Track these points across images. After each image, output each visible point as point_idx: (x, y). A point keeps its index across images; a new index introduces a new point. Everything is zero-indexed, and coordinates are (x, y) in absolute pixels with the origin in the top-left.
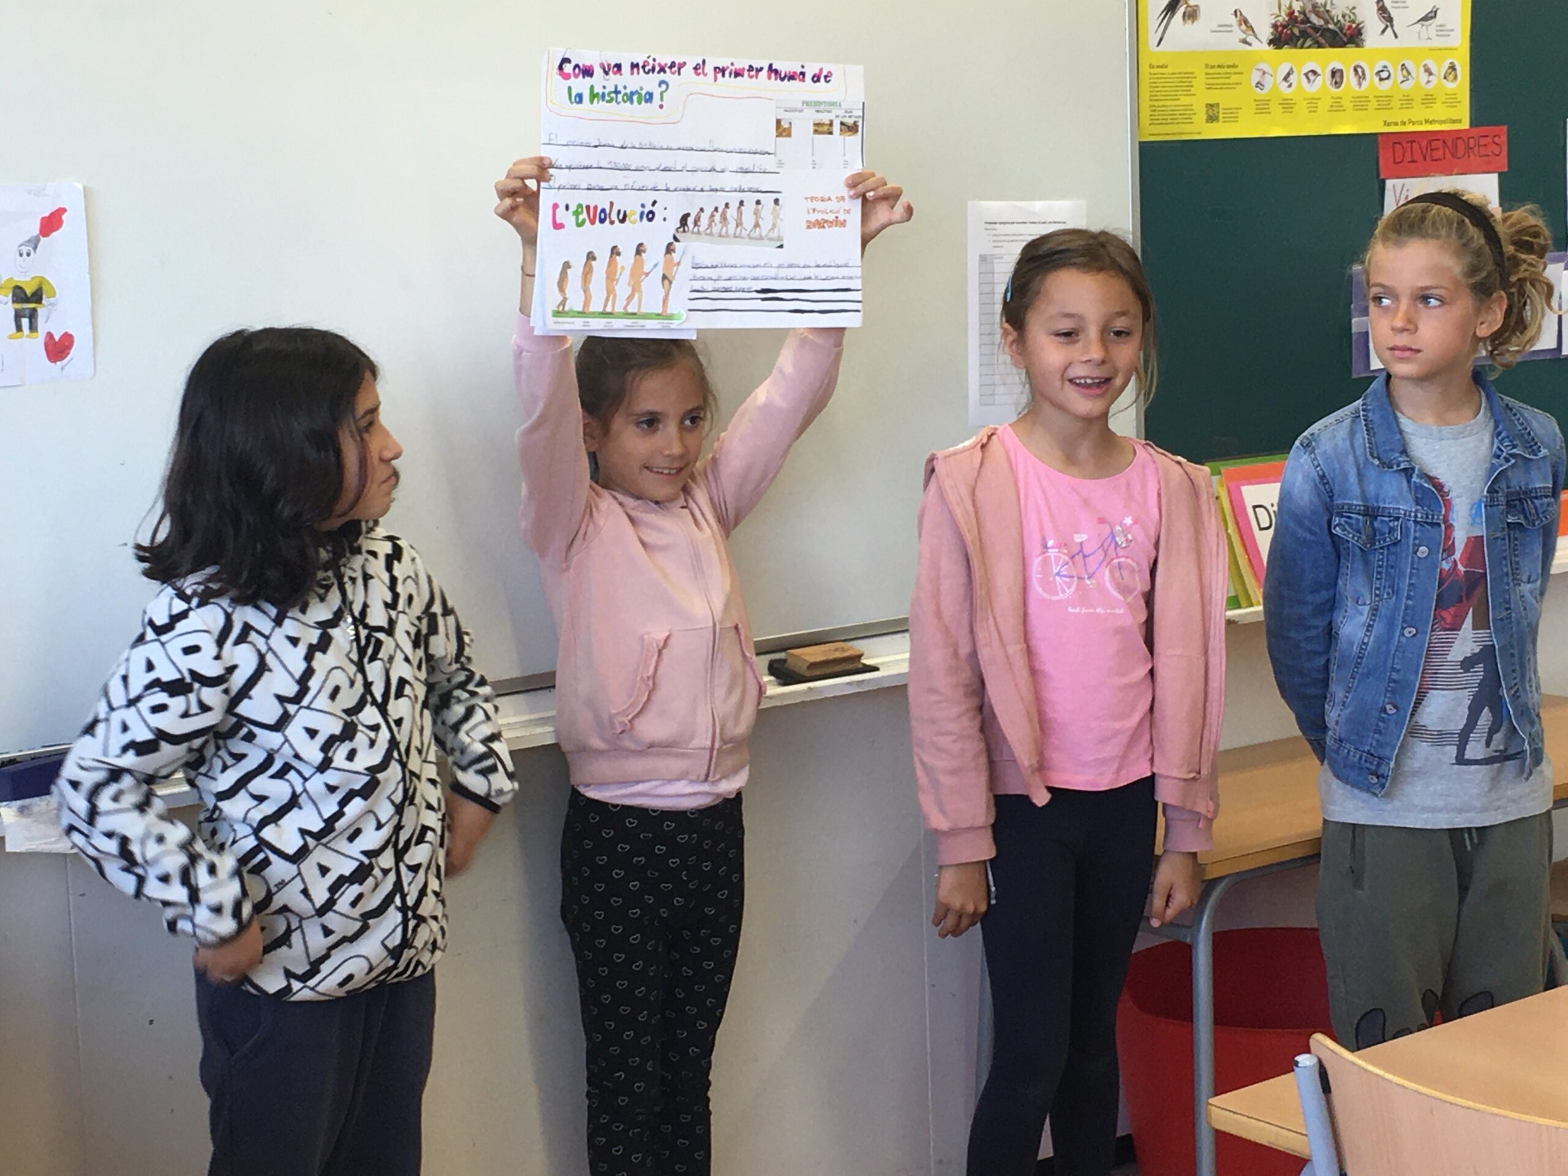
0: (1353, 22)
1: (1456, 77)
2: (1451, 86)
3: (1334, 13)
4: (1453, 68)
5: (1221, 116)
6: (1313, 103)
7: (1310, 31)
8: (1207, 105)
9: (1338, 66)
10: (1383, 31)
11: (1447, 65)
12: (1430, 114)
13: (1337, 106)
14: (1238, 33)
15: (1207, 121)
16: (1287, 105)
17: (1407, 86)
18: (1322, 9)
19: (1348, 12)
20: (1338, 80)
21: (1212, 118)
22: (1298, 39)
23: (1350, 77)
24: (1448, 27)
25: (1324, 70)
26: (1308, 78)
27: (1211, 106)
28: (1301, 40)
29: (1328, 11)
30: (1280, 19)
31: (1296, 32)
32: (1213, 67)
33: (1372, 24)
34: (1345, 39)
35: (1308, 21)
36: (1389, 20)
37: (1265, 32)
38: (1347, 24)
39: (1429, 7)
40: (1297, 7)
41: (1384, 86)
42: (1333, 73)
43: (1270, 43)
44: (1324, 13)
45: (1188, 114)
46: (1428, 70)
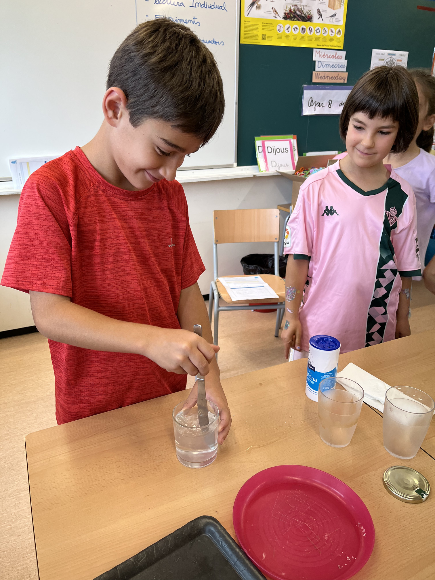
0: (310, 14)
1: (340, 34)
2: (338, 36)
3: (304, 11)
4: (339, 31)
5: (266, 38)
6: (295, 37)
7: (297, 16)
8: (262, 35)
9: (304, 27)
10: (319, 18)
11: (337, 31)
12: (331, 44)
13: (303, 39)
14: (273, 14)
15: (262, 39)
16: (287, 37)
17: (325, 35)
18: (301, 10)
19: (308, 11)
20: (304, 31)
21: (264, 39)
22: (292, 18)
23: (307, 31)
24: (339, 19)
25: (300, 28)
26: (295, 30)
27: (264, 35)
28: (293, 18)
29: (302, 11)
30: (287, 11)
31: (292, 16)
32: (265, 23)
33: (315, 16)
34: (307, 19)
35: (296, 13)
36: (321, 15)
37: (282, 15)
38: (308, 15)
39: (332, 12)
40: (292, 8)
41: (319, 34)
42: (302, 29)
43: (283, 18)
44: (301, 11)
45: (256, 37)
46: (332, 31)
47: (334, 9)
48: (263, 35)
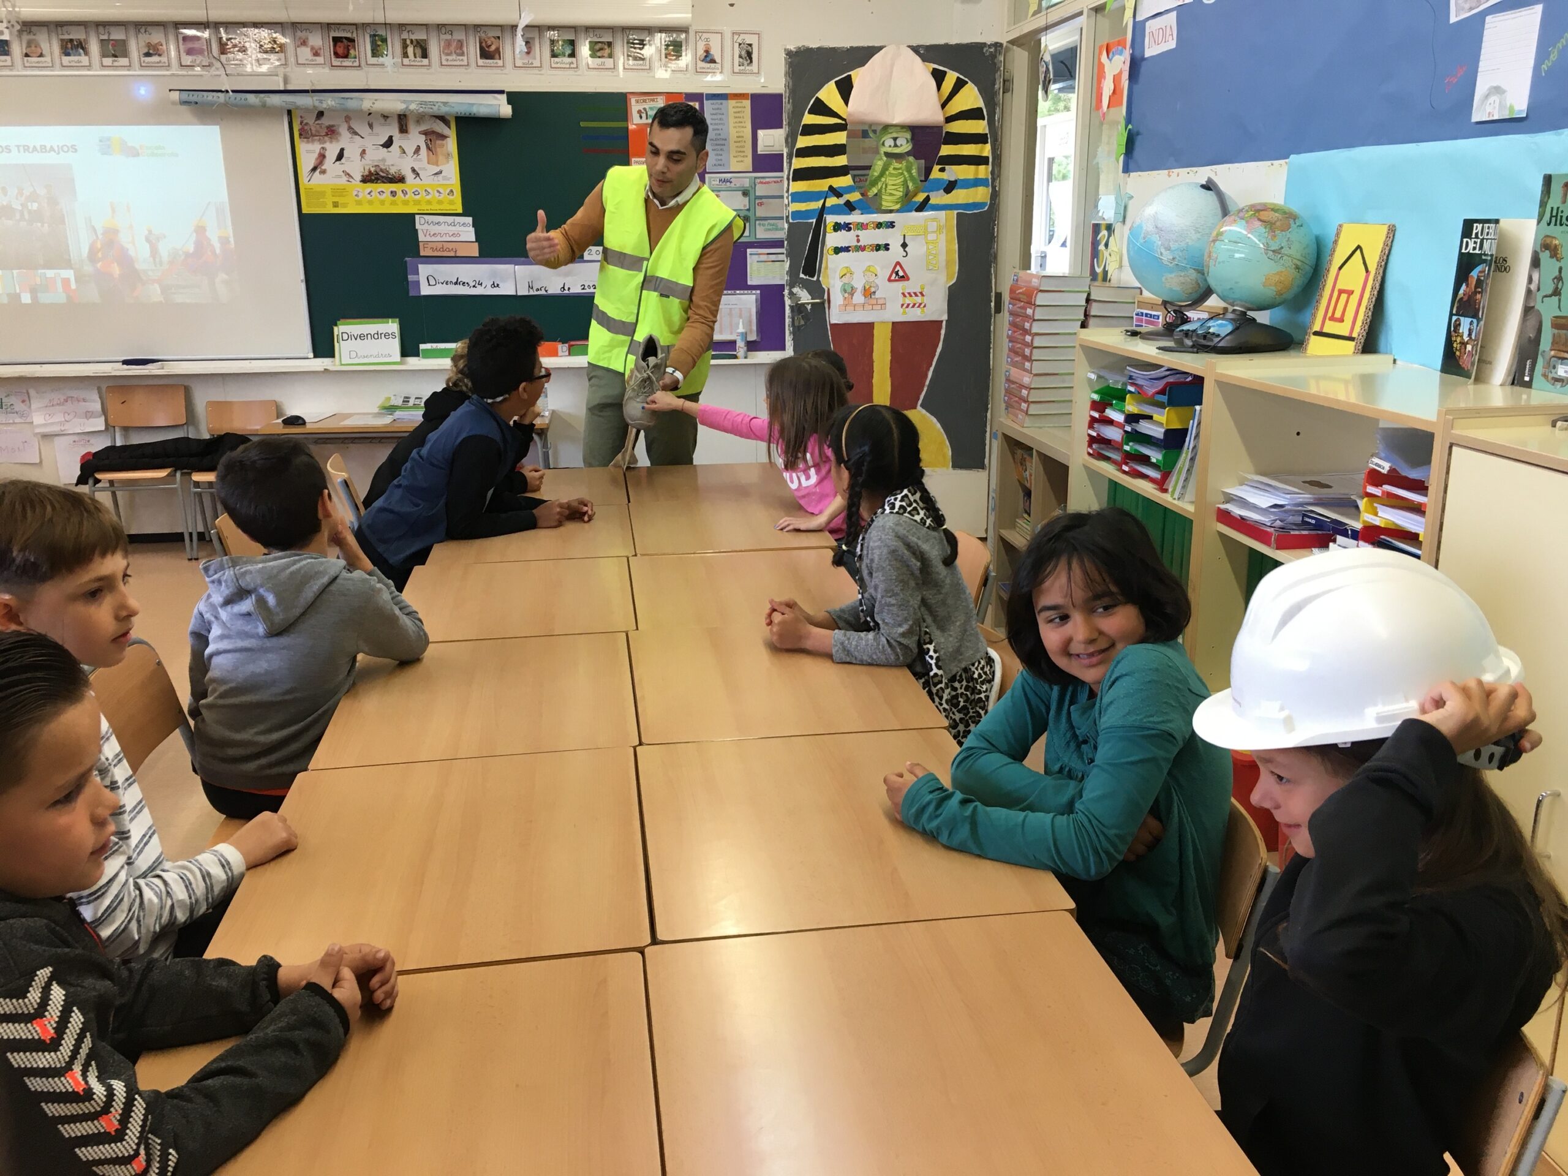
0: (401, 175)
1: (455, 194)
2: (451, 197)
3: (391, 172)
4: (452, 191)
5: (339, 205)
6: (382, 203)
7: (381, 178)
9: (394, 190)
10: (415, 178)
11: (448, 191)
12: (441, 208)
13: (393, 203)
14: (345, 178)
15: (333, 207)
16: (371, 203)
17: (429, 197)
18: (385, 170)
19: (397, 171)
20: (394, 194)
21: (335, 206)
22: (374, 180)
23: (400, 194)
24: (449, 177)
25: (387, 191)
26: (379, 193)
28: (376, 181)
30: (365, 174)
31: (373, 178)
32: (335, 189)
33: (409, 176)
34: (397, 181)
35: (377, 174)
36: (418, 174)
37: (358, 177)
38: (398, 175)
39: (437, 169)
40: (373, 170)
41: (417, 197)
42: (392, 192)
43: (361, 181)
44: (387, 172)
45: (324, 205)
46: (438, 192)
47: (437, 165)
48: (334, 202)
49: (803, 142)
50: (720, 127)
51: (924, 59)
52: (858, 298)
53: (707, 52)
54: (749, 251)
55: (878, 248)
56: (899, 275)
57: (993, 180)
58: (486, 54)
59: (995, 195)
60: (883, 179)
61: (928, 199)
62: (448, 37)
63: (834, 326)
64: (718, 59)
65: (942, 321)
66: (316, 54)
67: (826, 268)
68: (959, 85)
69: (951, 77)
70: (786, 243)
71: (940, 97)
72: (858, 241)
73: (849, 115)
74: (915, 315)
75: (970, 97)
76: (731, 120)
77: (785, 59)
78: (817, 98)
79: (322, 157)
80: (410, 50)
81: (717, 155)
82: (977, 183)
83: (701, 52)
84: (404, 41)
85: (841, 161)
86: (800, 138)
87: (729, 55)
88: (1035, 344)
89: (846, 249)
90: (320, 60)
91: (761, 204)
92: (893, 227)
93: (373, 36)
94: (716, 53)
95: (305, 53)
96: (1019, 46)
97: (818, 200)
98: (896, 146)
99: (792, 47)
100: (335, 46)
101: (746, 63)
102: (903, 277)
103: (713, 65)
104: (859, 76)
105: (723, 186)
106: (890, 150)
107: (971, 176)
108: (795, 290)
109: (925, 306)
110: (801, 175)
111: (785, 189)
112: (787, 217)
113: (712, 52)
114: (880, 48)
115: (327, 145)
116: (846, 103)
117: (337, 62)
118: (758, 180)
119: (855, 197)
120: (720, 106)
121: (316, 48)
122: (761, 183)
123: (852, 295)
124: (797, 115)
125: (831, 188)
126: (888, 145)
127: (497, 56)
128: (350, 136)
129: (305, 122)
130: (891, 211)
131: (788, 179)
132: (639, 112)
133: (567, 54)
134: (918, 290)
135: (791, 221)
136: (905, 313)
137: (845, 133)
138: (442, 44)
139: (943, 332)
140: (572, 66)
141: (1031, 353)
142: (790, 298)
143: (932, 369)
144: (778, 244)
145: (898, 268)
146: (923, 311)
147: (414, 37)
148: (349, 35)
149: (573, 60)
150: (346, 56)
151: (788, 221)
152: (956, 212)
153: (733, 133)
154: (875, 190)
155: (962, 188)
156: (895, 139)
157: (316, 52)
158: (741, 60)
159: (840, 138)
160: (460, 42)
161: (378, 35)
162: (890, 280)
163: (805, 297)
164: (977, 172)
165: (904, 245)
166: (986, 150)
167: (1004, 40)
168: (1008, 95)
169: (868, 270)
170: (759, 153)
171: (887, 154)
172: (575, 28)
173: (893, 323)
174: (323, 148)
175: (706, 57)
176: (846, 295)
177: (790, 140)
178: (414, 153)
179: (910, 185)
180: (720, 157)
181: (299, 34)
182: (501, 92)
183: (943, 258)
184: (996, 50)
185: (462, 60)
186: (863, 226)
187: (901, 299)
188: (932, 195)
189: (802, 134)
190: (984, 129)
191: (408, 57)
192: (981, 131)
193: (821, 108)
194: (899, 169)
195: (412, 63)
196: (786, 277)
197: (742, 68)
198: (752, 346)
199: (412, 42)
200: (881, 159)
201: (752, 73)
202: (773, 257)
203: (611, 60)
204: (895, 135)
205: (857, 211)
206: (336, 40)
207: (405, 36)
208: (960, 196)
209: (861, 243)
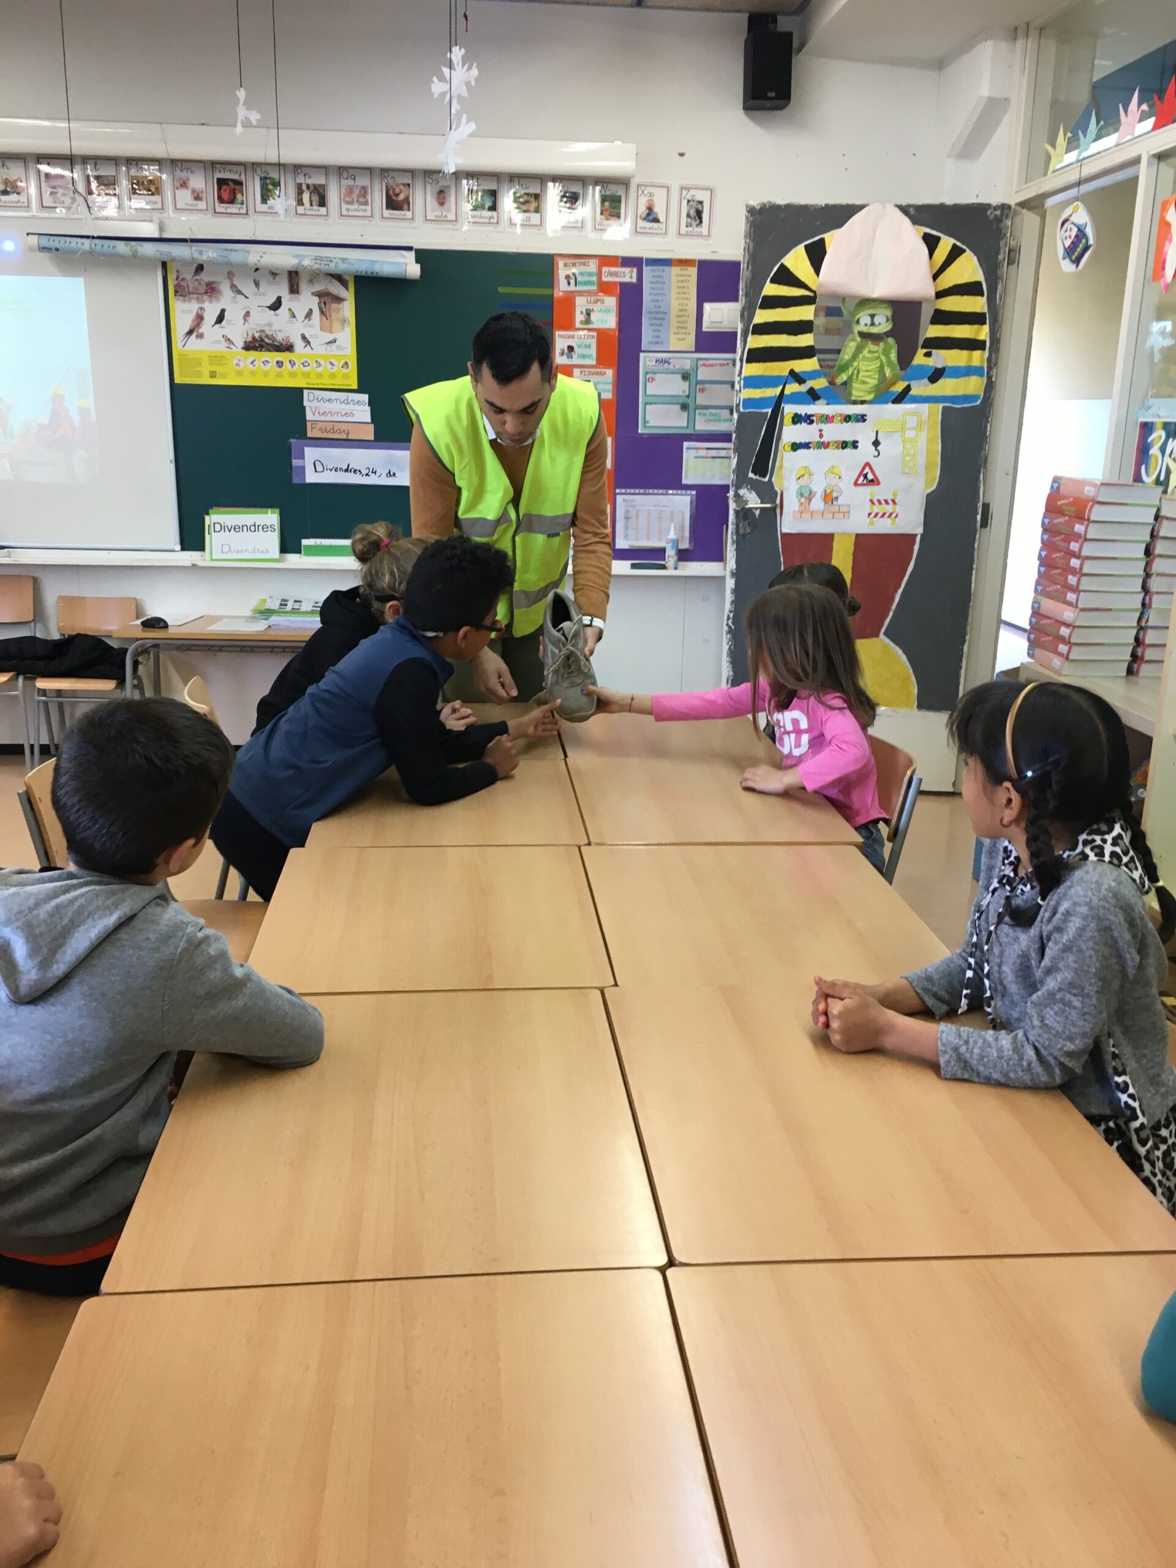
0: (288, 342)
1: (349, 367)
3: (277, 338)
4: (346, 363)
5: (217, 376)
6: (266, 374)
7: (266, 345)
9: (280, 359)
10: (305, 347)
11: (342, 363)
12: (333, 382)
13: (279, 375)
16: (252, 373)
17: (320, 370)
18: (271, 336)
19: (285, 338)
20: (280, 365)
21: (212, 376)
22: (258, 348)
23: (287, 364)
24: (343, 347)
25: (272, 360)
26: (264, 363)
28: (260, 349)
29: (275, 337)
30: (248, 340)
31: (257, 345)
32: (213, 357)
33: (299, 345)
34: (284, 349)
35: (263, 340)
36: (308, 343)
37: (240, 344)
38: (285, 343)
39: (329, 337)
40: (257, 335)
41: (307, 369)
42: (278, 362)
43: (243, 348)
44: (273, 338)
45: (199, 374)
46: (331, 364)
47: (331, 332)
48: (211, 371)
49: (762, 316)
50: (660, 298)
51: (915, 221)
52: (817, 504)
53: (650, 209)
54: (686, 444)
55: (844, 445)
56: (867, 478)
57: (990, 368)
58: (393, 203)
59: (990, 387)
60: (855, 364)
61: (908, 389)
62: (350, 182)
63: (785, 536)
64: (662, 218)
65: (916, 535)
66: (198, 198)
67: (781, 467)
68: (955, 253)
69: (946, 243)
70: (734, 436)
71: (931, 266)
72: (821, 436)
73: (820, 285)
74: (884, 527)
75: (968, 269)
76: (674, 292)
77: (747, 217)
78: (782, 266)
79: (200, 318)
80: (306, 197)
81: (654, 331)
82: (968, 371)
83: (642, 210)
84: (299, 186)
85: (805, 340)
86: (758, 311)
87: (673, 213)
88: (1085, 571)
89: (806, 446)
90: (202, 205)
91: (702, 390)
92: (864, 421)
93: (264, 180)
94: (660, 211)
95: (184, 196)
96: (1030, 209)
97: (776, 386)
98: (873, 324)
99: (755, 203)
100: (219, 189)
101: (694, 224)
102: (872, 481)
103: (655, 225)
104: (834, 240)
105: (660, 367)
106: (865, 329)
107: (962, 363)
108: (742, 492)
109: (896, 516)
110: (757, 356)
111: (737, 372)
112: (738, 405)
113: (656, 210)
114: (861, 207)
115: (206, 305)
116: (817, 271)
117: (220, 208)
118: (701, 362)
119: (820, 384)
120: (661, 274)
121: (198, 191)
122: (704, 365)
123: (810, 500)
124: (756, 285)
125: (792, 372)
126: (863, 322)
127: (406, 206)
128: (232, 295)
129: (181, 277)
130: (863, 402)
131: (741, 360)
132: (568, 277)
133: (487, 207)
134: (889, 498)
135: (741, 410)
136: (871, 523)
137: (812, 308)
138: (343, 190)
139: (916, 547)
140: (492, 221)
141: (1079, 581)
142: (736, 501)
143: (900, 591)
144: (725, 437)
145: (867, 470)
146: (893, 522)
147: (310, 182)
148: (236, 177)
149: (494, 214)
150: (232, 201)
151: (738, 411)
152: (941, 405)
153: (675, 306)
154: (844, 377)
155: (950, 377)
156: (872, 316)
157: (198, 195)
158: (689, 220)
159: (805, 313)
160: (364, 190)
161: (270, 178)
162: (856, 484)
163: (753, 501)
164: (970, 358)
165: (876, 443)
166: (983, 333)
167: (1012, 201)
168: (1013, 268)
169: (831, 470)
170: (704, 329)
171: (862, 335)
172: (496, 176)
173: (858, 536)
174: (201, 309)
175: (648, 214)
176: (803, 500)
177: (746, 314)
178: (306, 318)
179: (888, 372)
180: (658, 334)
181: (178, 173)
182: (410, 249)
183: (922, 460)
184: (1002, 212)
185: (365, 210)
186: (828, 419)
187: (868, 508)
188: (914, 384)
189: (761, 307)
190: (983, 307)
191: (303, 205)
192: (978, 310)
193: (785, 277)
194: (874, 352)
195: (308, 212)
196: (732, 477)
197: (690, 229)
198: (684, 556)
199: (308, 186)
200: (854, 340)
201: (700, 235)
202: (714, 453)
203: (539, 215)
204: (872, 311)
205: (821, 401)
206: (221, 182)
207: (301, 179)
208: (947, 387)
209: (825, 439)
